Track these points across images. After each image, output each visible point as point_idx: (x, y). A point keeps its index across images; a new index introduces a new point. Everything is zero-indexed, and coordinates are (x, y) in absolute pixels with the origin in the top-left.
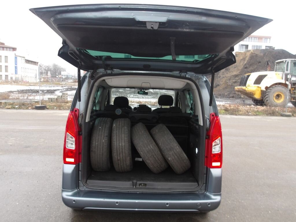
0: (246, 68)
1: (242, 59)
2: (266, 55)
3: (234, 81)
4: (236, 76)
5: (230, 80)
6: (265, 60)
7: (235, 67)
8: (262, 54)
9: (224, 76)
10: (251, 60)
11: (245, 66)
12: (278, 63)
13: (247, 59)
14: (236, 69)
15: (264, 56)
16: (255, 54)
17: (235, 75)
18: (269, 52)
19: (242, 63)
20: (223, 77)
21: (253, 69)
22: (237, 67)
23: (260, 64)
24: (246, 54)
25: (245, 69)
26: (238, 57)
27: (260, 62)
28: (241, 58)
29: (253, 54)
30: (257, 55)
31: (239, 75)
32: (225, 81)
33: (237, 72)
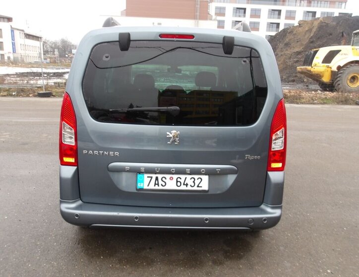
0: (312, 42)
1: (307, 31)
2: (340, 24)
3: (296, 59)
4: (299, 53)
5: (290, 58)
6: (339, 31)
7: (298, 42)
8: (334, 23)
9: (282, 53)
10: (319, 31)
11: (312, 40)
12: (356, 34)
13: (314, 30)
14: (299, 43)
15: (337, 26)
16: (325, 23)
17: (297, 52)
18: (345, 20)
19: (307, 36)
20: (281, 55)
21: (321, 43)
22: (300, 41)
23: (331, 36)
24: (313, 24)
25: (312, 44)
26: (302, 28)
27: (331, 35)
28: (307, 29)
29: (323, 23)
30: (328, 24)
31: (302, 52)
32: (284, 61)
33: (300, 48)
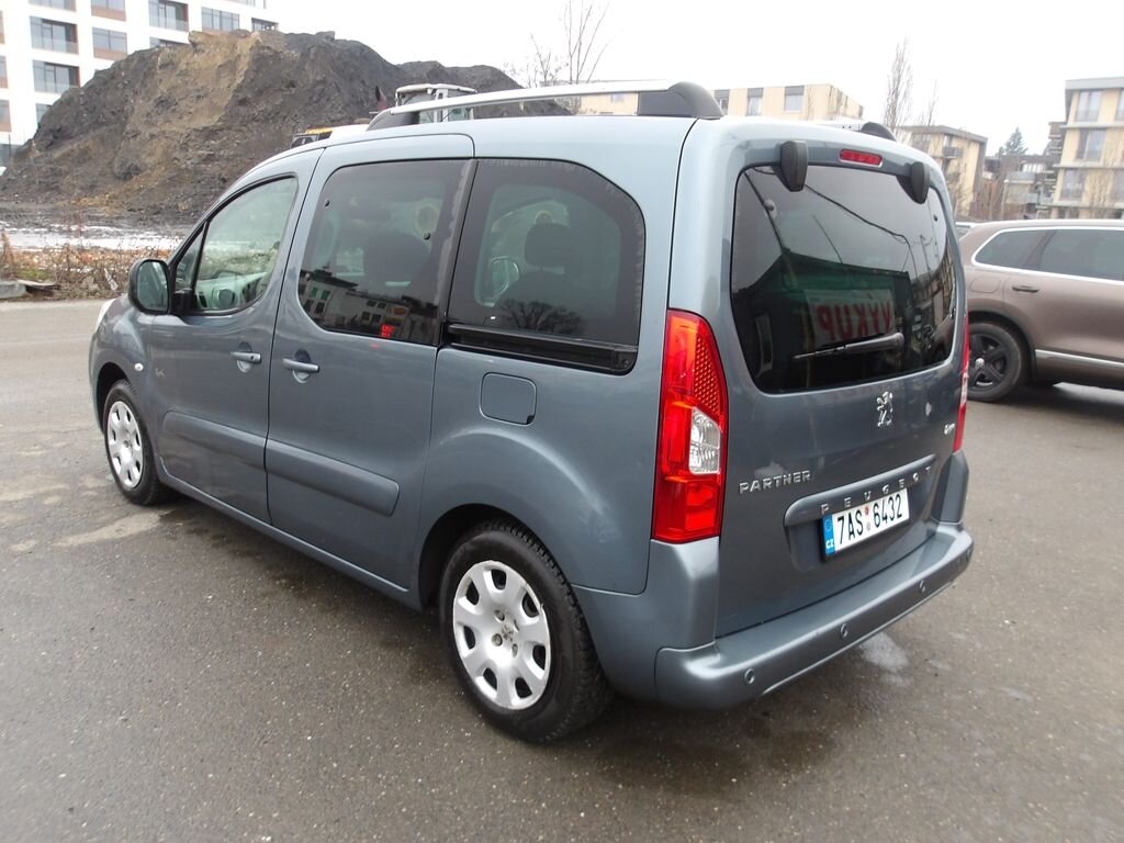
0: (243, 102)
1: (220, 66)
2: (312, 57)
3: (204, 152)
4: (210, 133)
5: (184, 148)
6: (311, 77)
7: (199, 97)
8: (295, 54)
9: (155, 131)
10: (257, 71)
11: (241, 96)
13: (243, 65)
14: (204, 103)
15: (305, 62)
16: (268, 48)
17: (205, 128)
18: (320, 47)
19: (224, 83)
20: (152, 136)
21: (270, 108)
22: (206, 95)
23: (293, 90)
24: (234, 46)
25: (243, 110)
26: (204, 55)
27: (292, 84)
28: (219, 60)
29: (263, 48)
30: (276, 52)
31: (221, 130)
32: (165, 153)
33: (210, 116)
